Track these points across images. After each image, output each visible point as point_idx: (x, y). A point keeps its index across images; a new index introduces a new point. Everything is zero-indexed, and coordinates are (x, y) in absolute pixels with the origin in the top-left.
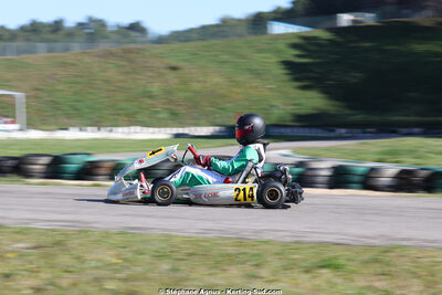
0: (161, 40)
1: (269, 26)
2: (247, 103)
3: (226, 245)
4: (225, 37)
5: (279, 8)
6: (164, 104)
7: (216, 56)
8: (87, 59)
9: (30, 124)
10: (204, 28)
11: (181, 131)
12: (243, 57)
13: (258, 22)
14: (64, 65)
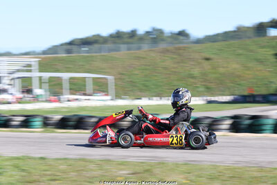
0: (198, 41)
1: (268, 31)
2: (255, 81)
3: (252, 171)
4: (240, 38)
5: (274, 19)
6: (202, 82)
7: (235, 50)
8: (153, 54)
9: (118, 96)
10: (226, 33)
11: (213, 99)
12: (251, 51)
13: (261, 29)
14: (138, 58)
